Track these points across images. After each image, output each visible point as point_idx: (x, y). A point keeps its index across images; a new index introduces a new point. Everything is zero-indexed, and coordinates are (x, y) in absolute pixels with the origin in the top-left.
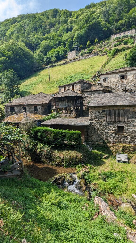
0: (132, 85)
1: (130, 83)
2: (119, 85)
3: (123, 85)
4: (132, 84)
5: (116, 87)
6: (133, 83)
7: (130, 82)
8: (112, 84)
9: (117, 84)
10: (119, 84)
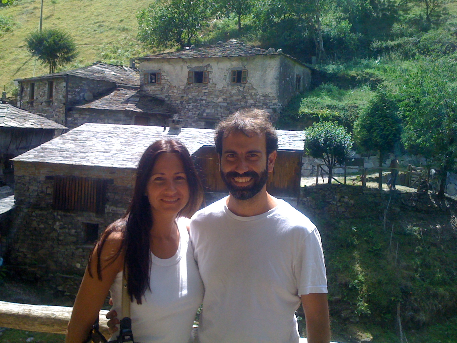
0: (222, 104)
1: (218, 97)
2: (190, 99)
3: (199, 101)
4: (220, 99)
5: (181, 103)
6: (224, 99)
7: (217, 93)
8: (173, 92)
9: (185, 95)
10: (190, 97)
